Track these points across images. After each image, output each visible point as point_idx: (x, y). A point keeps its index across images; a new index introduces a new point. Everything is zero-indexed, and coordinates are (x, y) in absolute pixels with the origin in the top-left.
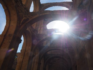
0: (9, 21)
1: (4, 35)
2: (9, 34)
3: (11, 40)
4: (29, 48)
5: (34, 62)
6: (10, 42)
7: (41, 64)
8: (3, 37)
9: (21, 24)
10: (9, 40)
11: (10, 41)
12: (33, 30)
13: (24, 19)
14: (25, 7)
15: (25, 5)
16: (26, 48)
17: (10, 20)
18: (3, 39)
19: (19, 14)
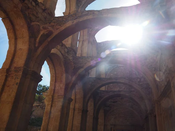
0: (13, 40)
1: (7, 69)
2: (15, 68)
3: (19, 79)
4: (61, 85)
5: (74, 110)
6: (17, 83)
7: (87, 111)
8: (6, 74)
9: (37, 45)
10: (15, 79)
11: (18, 81)
12: (66, 50)
13: (42, 33)
14: (43, 8)
15: (42, 2)
16: (55, 87)
17: (16, 39)
18: (4, 77)
19: (33, 24)
